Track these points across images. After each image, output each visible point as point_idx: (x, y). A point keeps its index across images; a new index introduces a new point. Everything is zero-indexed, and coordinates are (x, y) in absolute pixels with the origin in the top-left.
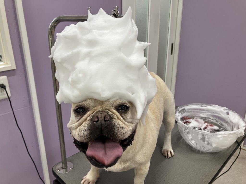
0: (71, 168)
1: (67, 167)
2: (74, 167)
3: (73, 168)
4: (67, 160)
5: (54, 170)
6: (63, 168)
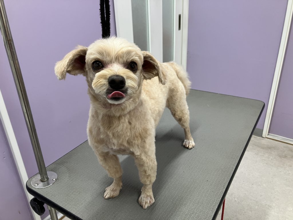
0: (54, 179)
1: (48, 179)
2: (58, 176)
3: (56, 178)
4: (47, 170)
5: (29, 186)
6: (42, 181)
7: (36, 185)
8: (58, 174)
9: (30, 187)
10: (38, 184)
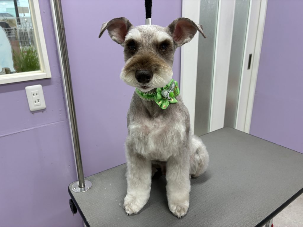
0: (88, 188)
1: (84, 186)
3: (90, 187)
6: (80, 187)
7: (75, 189)
8: (92, 185)
9: (70, 189)
10: (76, 188)
